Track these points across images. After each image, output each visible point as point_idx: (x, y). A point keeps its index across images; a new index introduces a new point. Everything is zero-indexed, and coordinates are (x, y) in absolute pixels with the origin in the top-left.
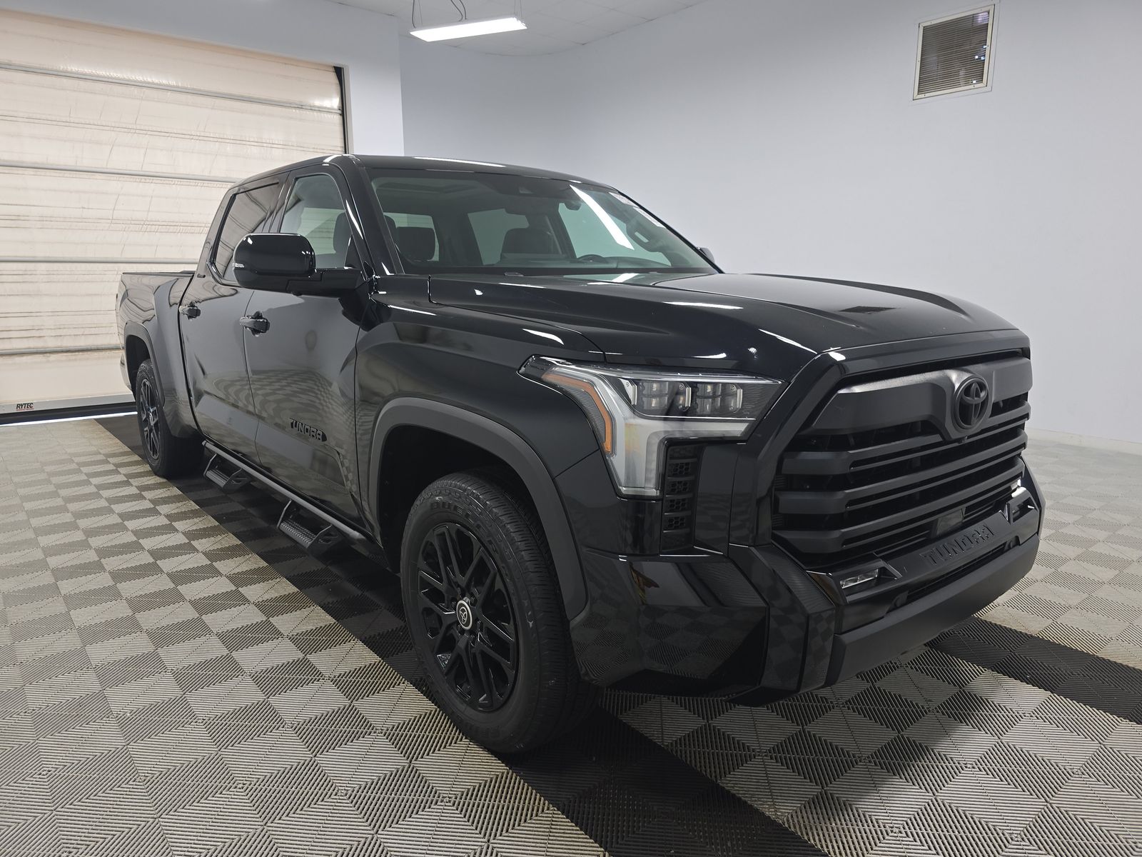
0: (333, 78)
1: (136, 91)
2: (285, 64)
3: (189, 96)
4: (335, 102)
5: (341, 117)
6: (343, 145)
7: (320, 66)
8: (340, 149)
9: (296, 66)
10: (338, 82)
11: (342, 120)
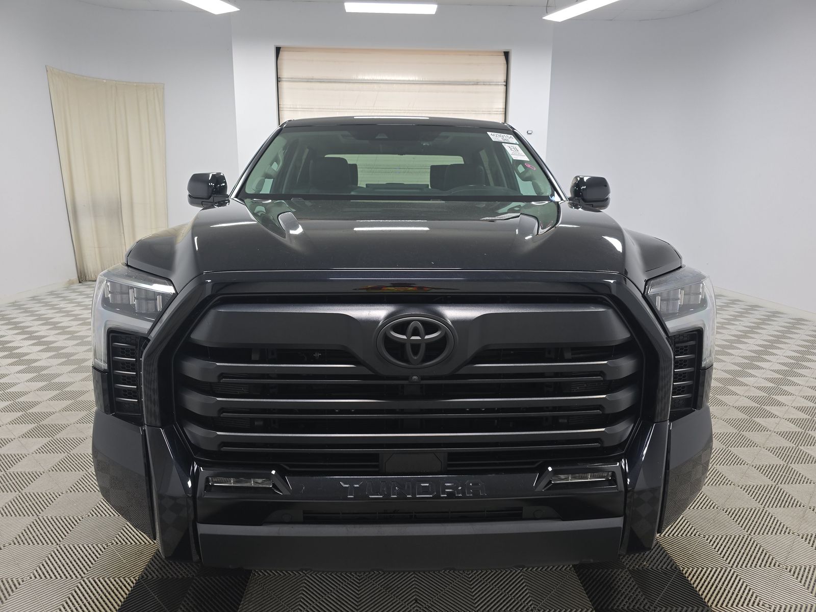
0: (502, 59)
1: (376, 86)
2: (470, 55)
3: (406, 86)
4: (502, 78)
5: (505, 87)
6: (504, 107)
7: (493, 53)
8: (502, 110)
9: (477, 55)
10: (505, 62)
11: (505, 89)
